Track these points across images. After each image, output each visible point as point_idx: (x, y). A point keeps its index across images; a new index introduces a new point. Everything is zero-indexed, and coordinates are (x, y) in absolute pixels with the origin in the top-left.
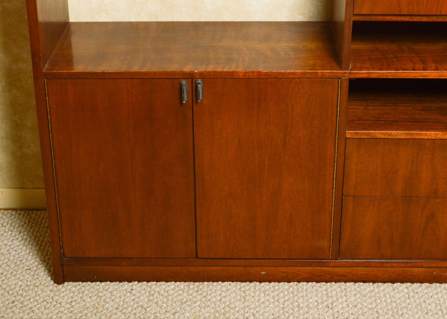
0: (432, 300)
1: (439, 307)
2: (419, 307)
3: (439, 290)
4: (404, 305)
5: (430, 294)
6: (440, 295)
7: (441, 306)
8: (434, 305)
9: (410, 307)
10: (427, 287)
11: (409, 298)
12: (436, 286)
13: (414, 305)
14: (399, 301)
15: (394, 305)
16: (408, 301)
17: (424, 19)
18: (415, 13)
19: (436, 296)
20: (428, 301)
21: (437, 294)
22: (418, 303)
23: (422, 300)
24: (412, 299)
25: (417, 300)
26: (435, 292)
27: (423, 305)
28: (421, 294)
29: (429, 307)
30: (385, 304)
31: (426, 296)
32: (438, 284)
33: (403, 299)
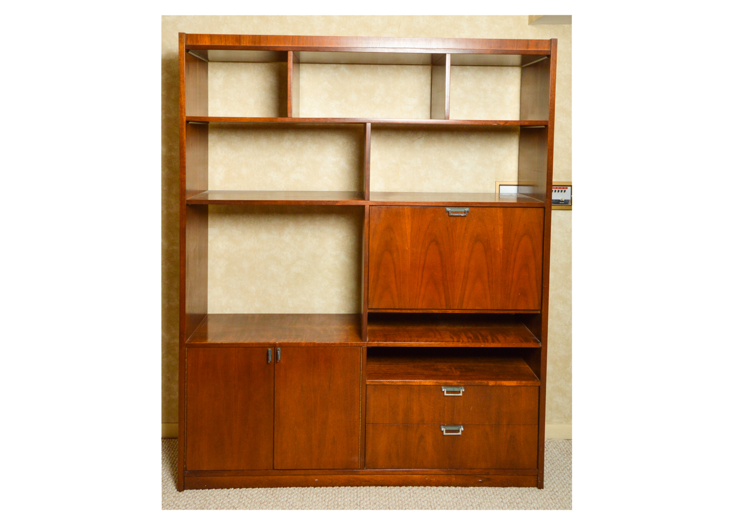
0: (425, 498)
1: (430, 504)
2: (417, 503)
3: (430, 491)
4: (407, 502)
5: (424, 494)
6: (430, 495)
7: (431, 503)
8: (426, 502)
9: (410, 503)
10: (422, 489)
11: (410, 497)
12: (428, 489)
13: (413, 502)
14: (403, 500)
15: (400, 502)
16: (409, 500)
17: (409, 311)
18: (403, 308)
19: (428, 496)
20: (422, 500)
21: (428, 494)
22: (416, 501)
23: (419, 498)
24: (412, 498)
25: (415, 499)
26: (427, 493)
27: (419, 503)
28: (418, 494)
29: (423, 504)
30: (394, 502)
31: (422, 495)
32: (429, 487)
33: (406, 498)
